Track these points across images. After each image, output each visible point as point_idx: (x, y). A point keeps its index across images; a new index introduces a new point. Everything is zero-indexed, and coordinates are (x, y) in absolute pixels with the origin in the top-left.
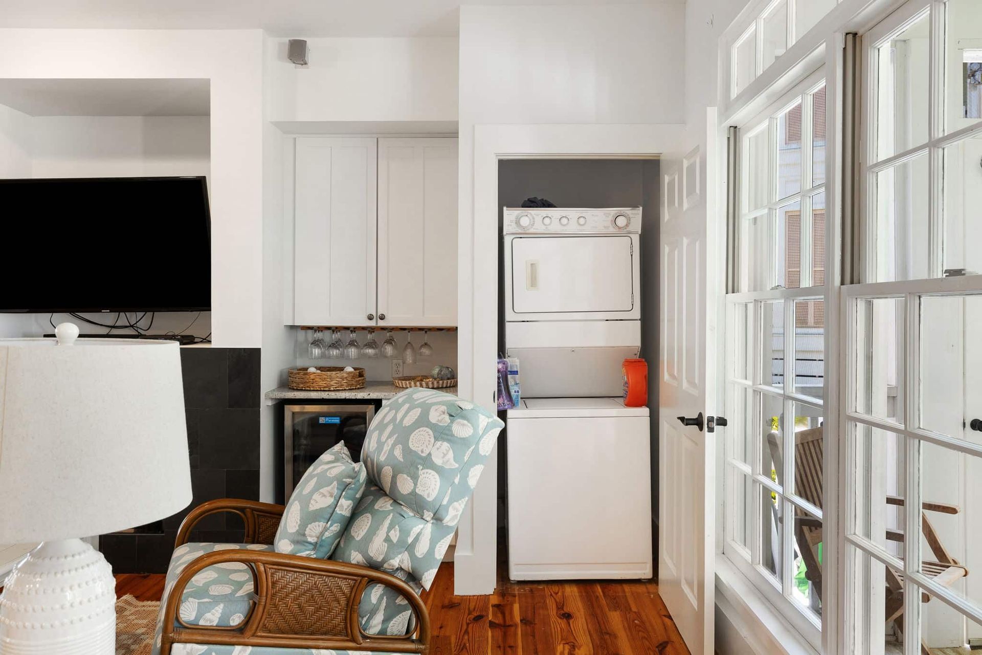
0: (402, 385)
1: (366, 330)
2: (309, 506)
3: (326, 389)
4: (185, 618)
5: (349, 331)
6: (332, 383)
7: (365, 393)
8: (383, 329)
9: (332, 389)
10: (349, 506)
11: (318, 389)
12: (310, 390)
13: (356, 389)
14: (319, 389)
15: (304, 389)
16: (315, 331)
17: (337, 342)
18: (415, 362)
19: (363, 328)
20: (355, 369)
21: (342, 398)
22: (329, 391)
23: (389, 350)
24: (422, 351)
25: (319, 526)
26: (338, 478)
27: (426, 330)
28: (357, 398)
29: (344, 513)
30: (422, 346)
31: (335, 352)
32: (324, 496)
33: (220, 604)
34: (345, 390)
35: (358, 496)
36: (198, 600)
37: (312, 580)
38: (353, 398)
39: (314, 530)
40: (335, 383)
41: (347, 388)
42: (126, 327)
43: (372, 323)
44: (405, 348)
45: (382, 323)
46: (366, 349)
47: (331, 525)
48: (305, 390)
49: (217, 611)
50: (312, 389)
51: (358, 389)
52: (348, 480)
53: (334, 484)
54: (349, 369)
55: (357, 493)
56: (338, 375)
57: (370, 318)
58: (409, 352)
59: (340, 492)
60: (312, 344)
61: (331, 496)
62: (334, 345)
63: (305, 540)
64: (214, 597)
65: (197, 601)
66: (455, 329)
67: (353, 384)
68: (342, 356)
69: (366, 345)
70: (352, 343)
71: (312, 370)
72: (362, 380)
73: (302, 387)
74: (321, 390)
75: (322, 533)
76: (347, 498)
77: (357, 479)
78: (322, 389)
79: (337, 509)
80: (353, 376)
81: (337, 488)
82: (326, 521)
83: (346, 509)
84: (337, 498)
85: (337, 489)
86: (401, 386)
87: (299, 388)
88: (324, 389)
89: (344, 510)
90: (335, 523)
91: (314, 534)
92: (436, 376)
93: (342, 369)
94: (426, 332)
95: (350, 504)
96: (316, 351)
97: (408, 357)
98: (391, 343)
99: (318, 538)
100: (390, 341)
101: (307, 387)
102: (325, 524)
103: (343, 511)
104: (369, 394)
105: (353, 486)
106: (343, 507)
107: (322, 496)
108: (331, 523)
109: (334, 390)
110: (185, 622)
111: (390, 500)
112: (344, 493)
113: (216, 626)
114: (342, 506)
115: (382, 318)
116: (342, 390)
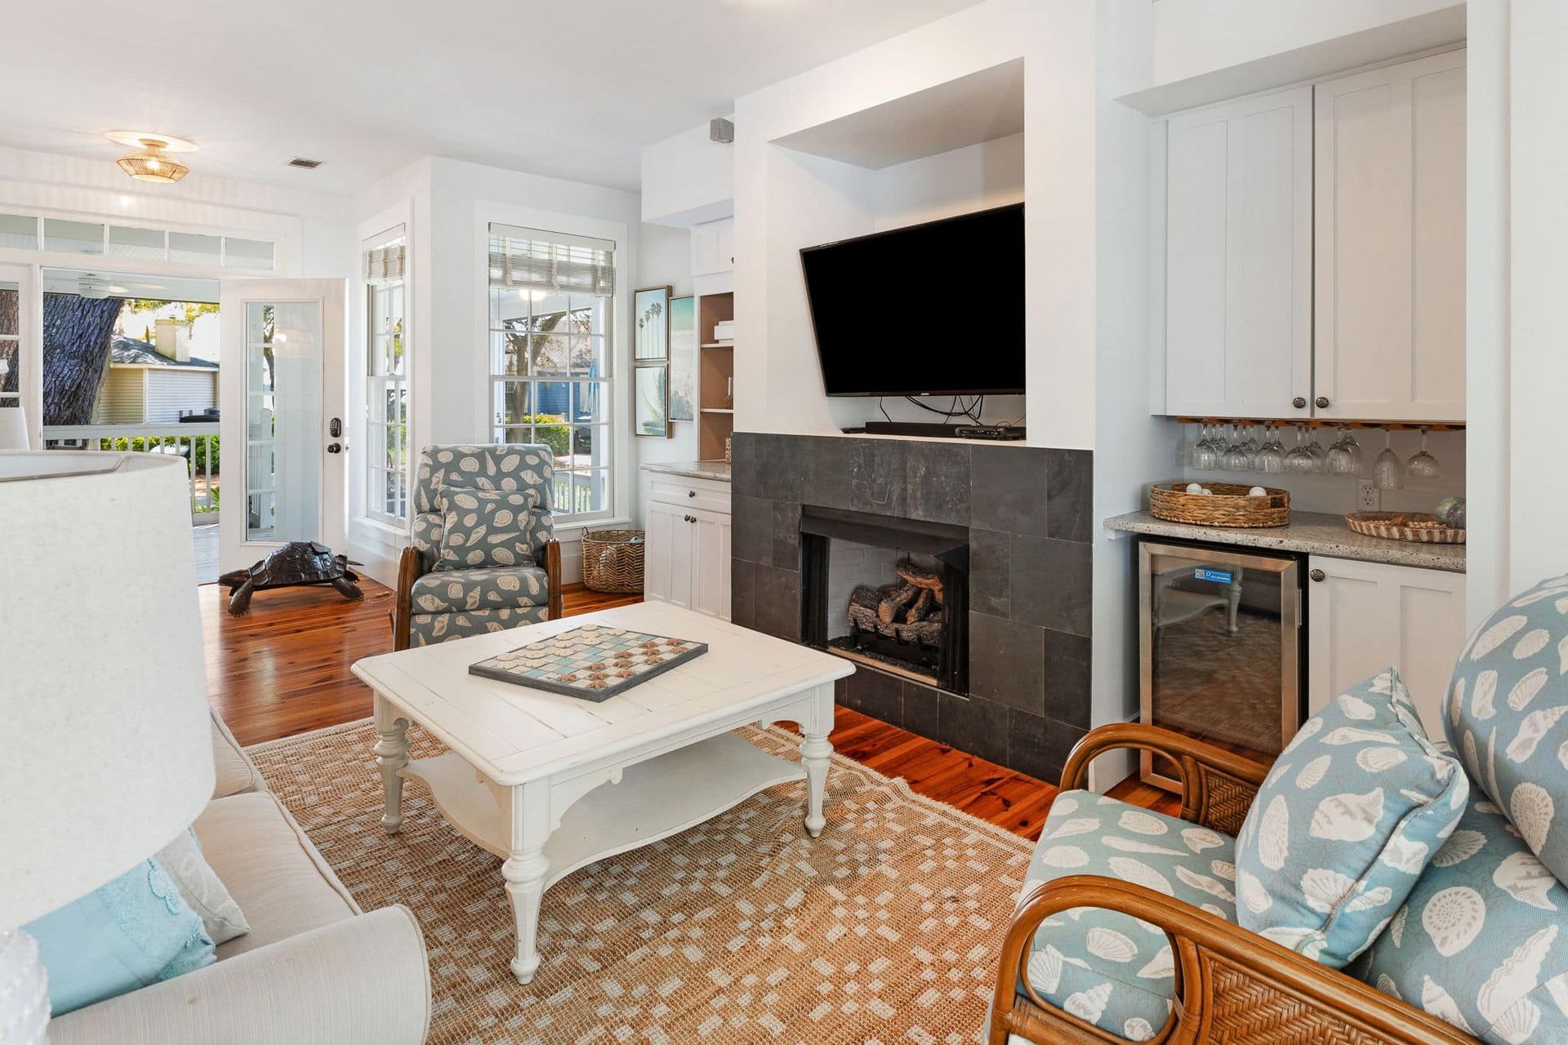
0: (1362, 530)
1: (1294, 425)
2: (1310, 823)
3: (1205, 523)
4: (1037, 983)
5: (1263, 427)
6: (1216, 514)
7: (1274, 539)
8: (1327, 424)
9: (1216, 524)
10: (1415, 854)
11: (1191, 521)
12: (1179, 522)
13: (1263, 527)
14: (1194, 522)
15: (1169, 519)
16: (1205, 425)
17: (1244, 444)
18: (1400, 487)
19: (1289, 422)
20: (1268, 491)
21: (1229, 542)
22: (1211, 526)
23: (1342, 462)
24: (1413, 466)
25: (1336, 881)
26: (1390, 781)
27: (1423, 427)
28: (1258, 546)
29: (1402, 868)
30: (1415, 458)
31: (1235, 460)
32: (1348, 812)
33: (1105, 983)
34: (1242, 527)
35: (1444, 834)
36: (1065, 956)
37: (1316, 1022)
38: (1250, 544)
39: (1323, 887)
40: (1224, 515)
41: (1246, 525)
42: (960, 414)
43: (1304, 414)
44: (1381, 459)
45: (1321, 414)
46: (1295, 458)
47: (1368, 888)
48: (1170, 521)
49: (1099, 995)
50: (1181, 520)
51: (1270, 527)
52: (1417, 797)
53: (1374, 793)
54: (1258, 492)
55: (1439, 830)
56: (1229, 501)
57: (1299, 404)
58: (1386, 468)
59: (1392, 819)
60: (1199, 445)
61: (1369, 821)
62: (1234, 450)
63: (1300, 899)
64: (1095, 960)
65: (1062, 957)
66: (1462, 427)
67: (1259, 519)
68: (1250, 467)
69: (1293, 451)
70: (1268, 448)
71: (1194, 489)
72: (1279, 512)
73: (1167, 516)
74: (1196, 525)
75: (1344, 899)
76: (1413, 836)
77: (1442, 800)
78: (1199, 522)
79: (1384, 857)
80: (1259, 505)
81: (1385, 807)
82: (1356, 876)
83: (1408, 860)
84: (1386, 831)
85: (1383, 808)
86: (1360, 531)
87: (1162, 517)
88: (1203, 523)
89: (1404, 861)
90: (1377, 885)
91: (1324, 896)
92: (1444, 517)
93: (1243, 490)
94: (1423, 432)
95: (1421, 850)
96: (1205, 457)
97: (1385, 476)
98: (1347, 451)
99: (1333, 907)
100: (1342, 447)
101: (1175, 516)
102: (1353, 881)
103: (1400, 862)
104: (1281, 542)
105: (1430, 812)
106: (1401, 854)
107: (1344, 813)
108: (1367, 885)
109: (1220, 526)
110: (1034, 989)
111: (1541, 875)
112: (1403, 824)
113: (1097, 1026)
114: (1397, 852)
115: (1324, 404)
116: (1236, 527)
